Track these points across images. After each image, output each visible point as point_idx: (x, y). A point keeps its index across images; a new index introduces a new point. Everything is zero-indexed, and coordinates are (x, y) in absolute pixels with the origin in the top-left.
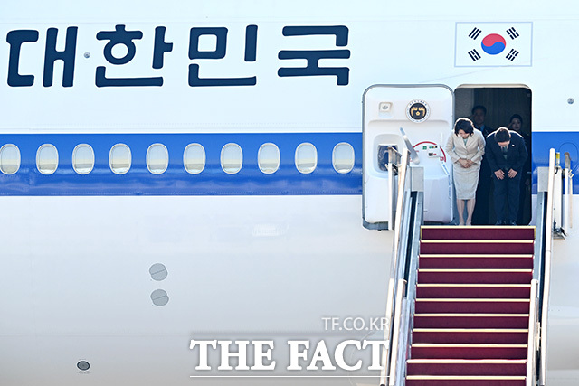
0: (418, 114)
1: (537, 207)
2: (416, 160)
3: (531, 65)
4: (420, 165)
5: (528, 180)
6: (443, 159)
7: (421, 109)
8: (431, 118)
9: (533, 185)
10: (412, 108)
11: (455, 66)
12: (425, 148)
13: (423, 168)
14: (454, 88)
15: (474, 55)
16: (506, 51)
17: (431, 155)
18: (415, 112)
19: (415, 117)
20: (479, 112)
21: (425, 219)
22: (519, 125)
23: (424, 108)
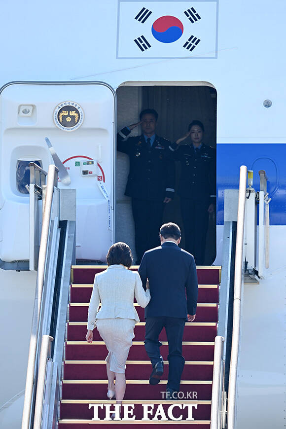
0: (69, 120)
1: (224, 242)
2: (67, 180)
3: (216, 57)
4: (72, 187)
5: (211, 206)
6: (102, 178)
7: (73, 113)
8: (85, 126)
9: (218, 213)
10: (60, 111)
11: (117, 58)
12: (77, 164)
13: (74, 190)
14: (115, 86)
15: (142, 44)
16: (184, 38)
17: (85, 173)
18: (64, 117)
19: (64, 124)
20: (148, 117)
21: (78, 257)
22: (200, 135)
23: (77, 112)
